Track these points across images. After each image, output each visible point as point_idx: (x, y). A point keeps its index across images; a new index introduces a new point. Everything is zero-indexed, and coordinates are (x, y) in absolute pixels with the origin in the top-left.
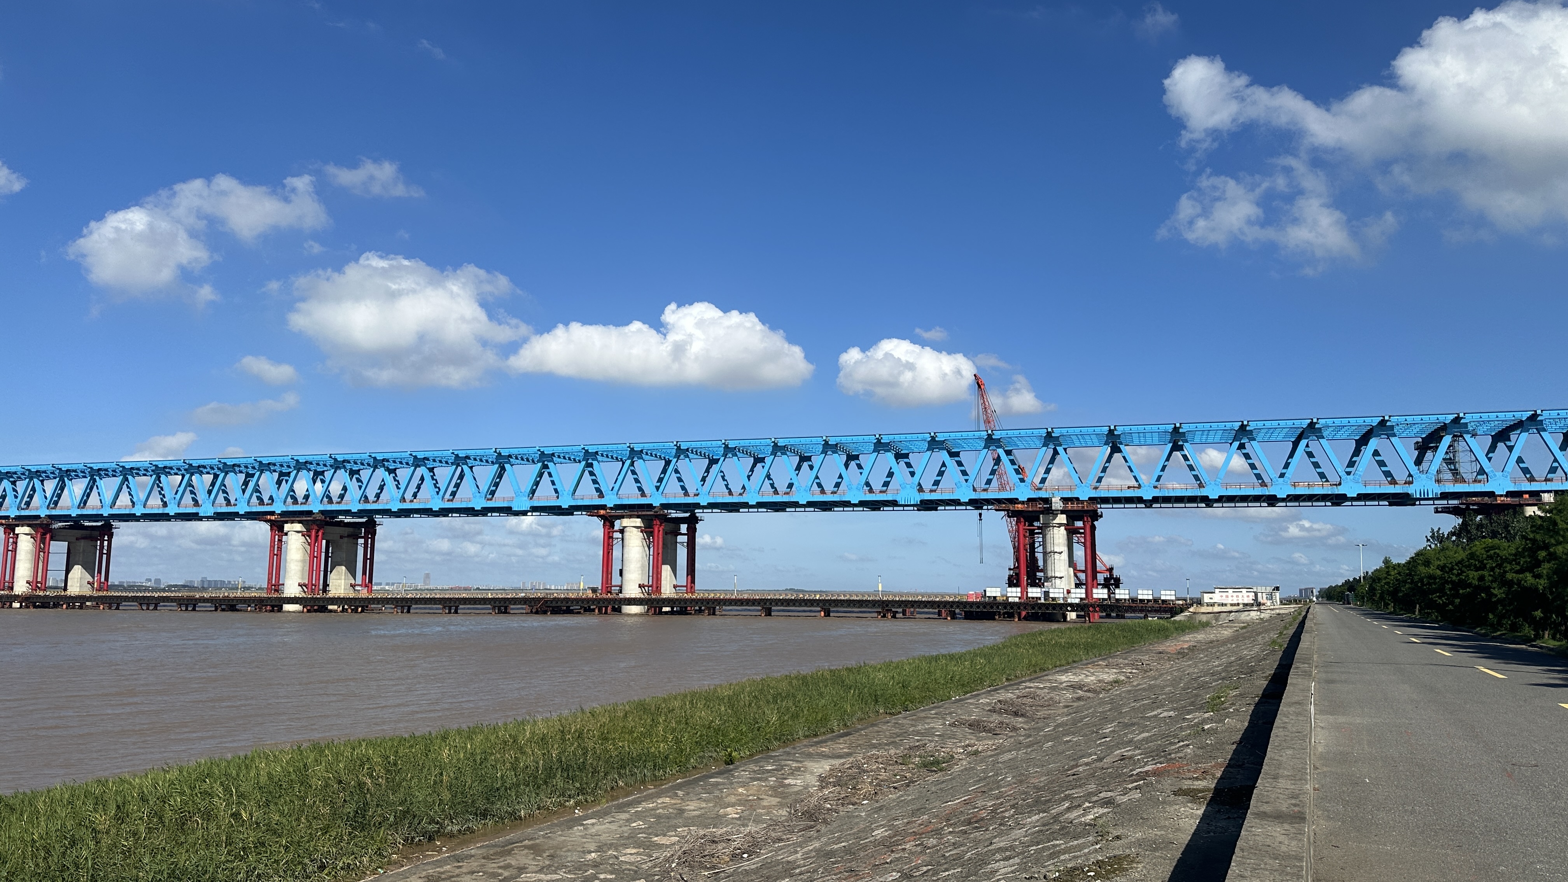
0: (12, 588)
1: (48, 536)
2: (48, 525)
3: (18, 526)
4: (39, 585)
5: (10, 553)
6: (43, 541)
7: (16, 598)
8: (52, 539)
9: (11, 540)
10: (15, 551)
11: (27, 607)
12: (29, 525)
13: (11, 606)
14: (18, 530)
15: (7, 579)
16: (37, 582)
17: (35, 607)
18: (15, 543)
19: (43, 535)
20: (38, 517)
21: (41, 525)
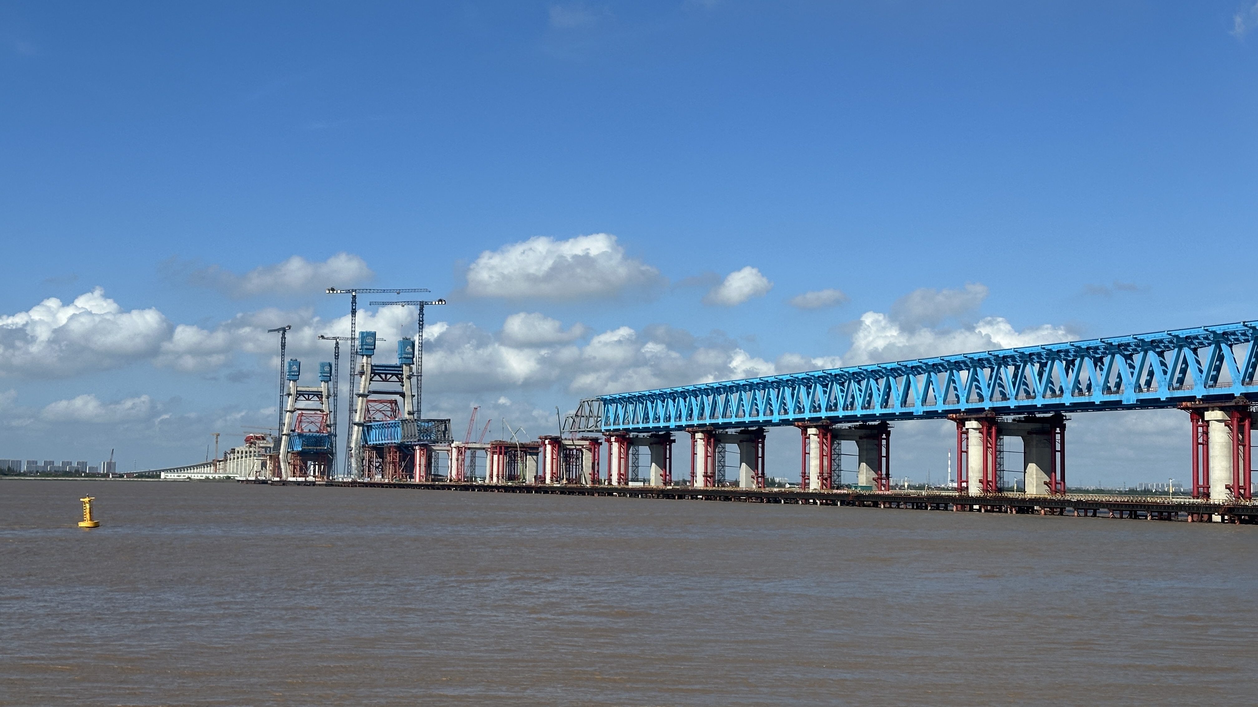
0: (1207, 495)
1: (1247, 423)
2: (1246, 407)
3: (1207, 409)
4: (1242, 491)
5: (1200, 447)
6: (1241, 430)
7: (1216, 508)
8: (1252, 426)
9: (1200, 429)
10: (1206, 444)
11: (1233, 522)
12: (1221, 409)
13: (1210, 520)
14: (1208, 415)
15: (1201, 483)
16: (1239, 488)
17: (1242, 522)
18: (1206, 433)
19: (1241, 421)
20: (1231, 397)
21: (1236, 408)
